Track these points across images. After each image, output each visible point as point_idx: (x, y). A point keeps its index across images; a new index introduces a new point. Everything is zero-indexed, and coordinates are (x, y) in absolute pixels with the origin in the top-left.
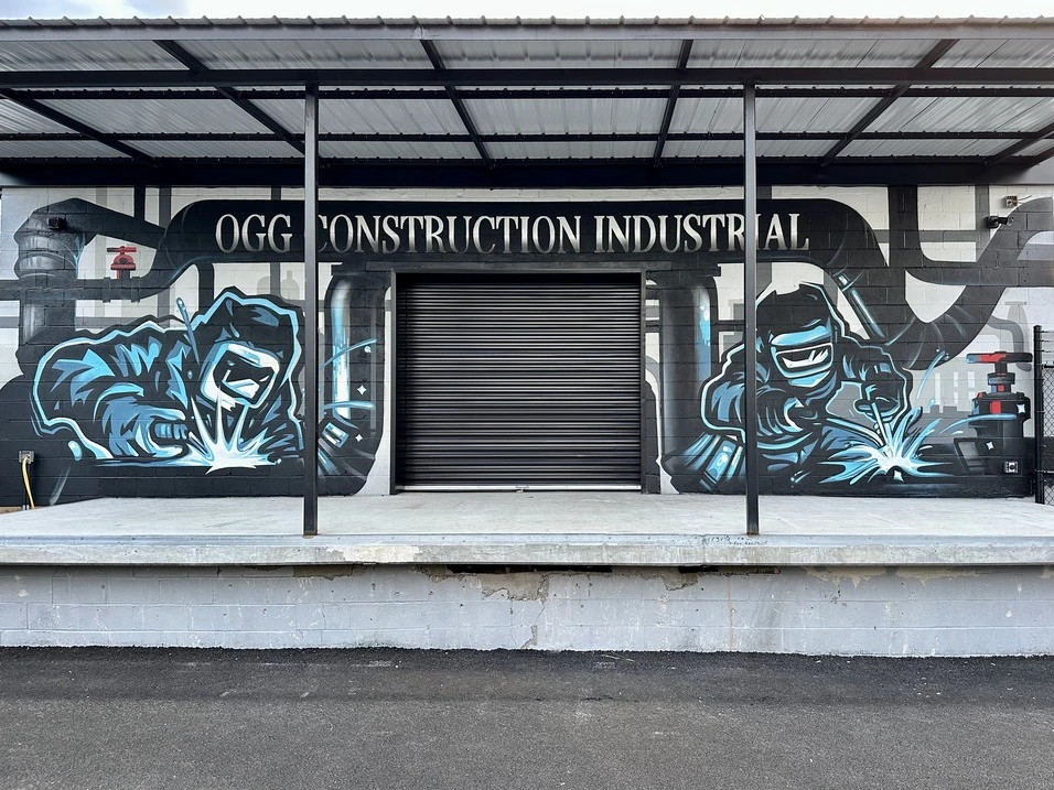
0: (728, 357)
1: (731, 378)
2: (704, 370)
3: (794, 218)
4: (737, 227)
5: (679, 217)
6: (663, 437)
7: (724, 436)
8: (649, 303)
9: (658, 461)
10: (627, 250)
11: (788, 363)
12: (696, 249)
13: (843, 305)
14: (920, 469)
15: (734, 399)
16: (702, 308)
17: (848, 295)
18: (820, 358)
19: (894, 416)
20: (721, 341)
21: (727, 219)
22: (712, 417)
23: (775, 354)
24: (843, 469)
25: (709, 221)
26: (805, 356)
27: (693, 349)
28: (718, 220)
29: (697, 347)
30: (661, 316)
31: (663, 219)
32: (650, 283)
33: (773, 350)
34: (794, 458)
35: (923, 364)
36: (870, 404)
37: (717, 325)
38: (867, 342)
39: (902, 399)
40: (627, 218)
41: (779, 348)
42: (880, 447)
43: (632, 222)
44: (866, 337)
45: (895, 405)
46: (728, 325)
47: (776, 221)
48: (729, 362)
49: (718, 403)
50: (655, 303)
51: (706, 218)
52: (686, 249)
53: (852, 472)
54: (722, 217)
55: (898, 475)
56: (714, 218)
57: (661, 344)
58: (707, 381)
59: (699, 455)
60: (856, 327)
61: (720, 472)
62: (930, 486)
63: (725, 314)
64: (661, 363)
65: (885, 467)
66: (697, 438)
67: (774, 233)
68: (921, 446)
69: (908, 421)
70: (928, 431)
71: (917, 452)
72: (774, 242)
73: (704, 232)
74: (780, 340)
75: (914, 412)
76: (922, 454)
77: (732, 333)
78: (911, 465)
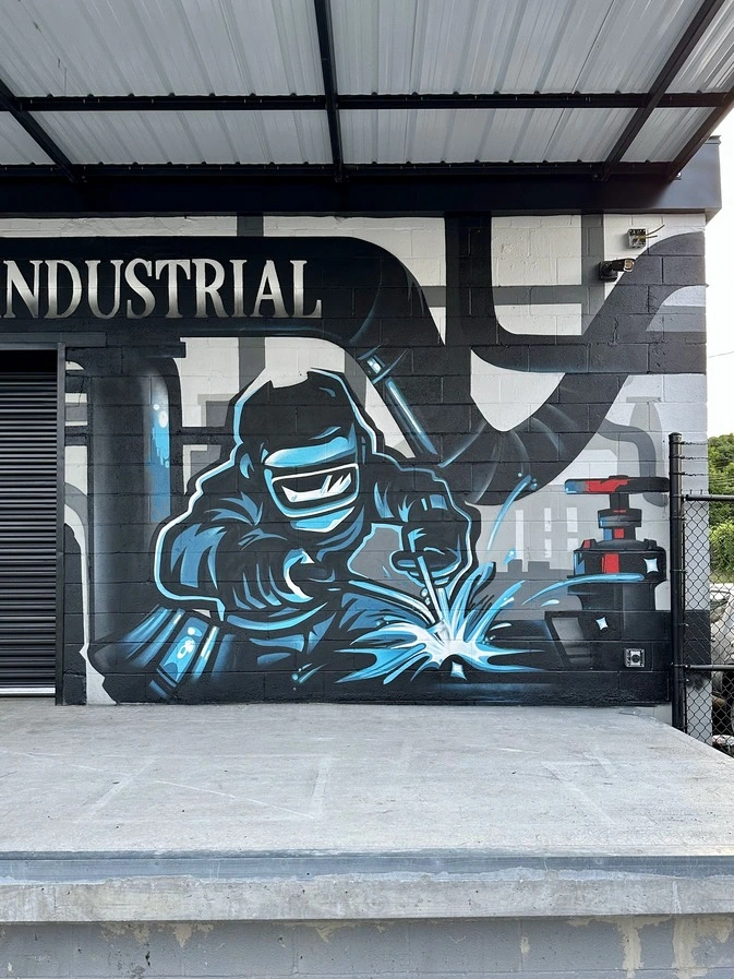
0: (198, 484)
1: (202, 518)
2: (159, 504)
3: (298, 266)
4: (209, 281)
5: (117, 263)
6: (92, 614)
7: (189, 610)
8: (72, 398)
9: (84, 652)
10: (35, 313)
11: (291, 495)
12: (147, 313)
13: (374, 404)
14: (492, 660)
15: (207, 553)
16: (156, 407)
17: (382, 390)
18: (339, 488)
19: (452, 576)
20: (186, 459)
21: (193, 268)
22: (172, 580)
23: (270, 480)
24: (372, 660)
25: (165, 270)
26: (316, 483)
27: (142, 471)
28: (180, 269)
29: (147, 469)
30: (90, 420)
31: (93, 265)
32: (73, 366)
33: (268, 474)
34: (298, 643)
35: (497, 496)
36: (413, 558)
37: (179, 434)
38: (411, 463)
39: (464, 551)
40: (36, 264)
41: (276, 472)
42: (429, 626)
43: (44, 270)
44: (409, 454)
45: (452, 560)
46: (198, 435)
47: (270, 271)
48: (199, 493)
49: (182, 556)
50: (82, 398)
51: (160, 264)
52: (130, 313)
53: (385, 665)
54: (185, 264)
55: (457, 669)
56: (173, 264)
57: (90, 464)
58: (164, 523)
59: (149, 642)
60: (394, 439)
61: (181, 668)
62: (507, 687)
63: (193, 417)
64: (90, 495)
65: (438, 656)
66: (146, 614)
67: (267, 290)
68: (494, 622)
69: (474, 584)
70: (504, 600)
71: (488, 633)
72: (268, 304)
73: (158, 287)
74: (275, 459)
75: (483, 570)
76: (494, 636)
77: (203, 448)
78: (478, 653)
